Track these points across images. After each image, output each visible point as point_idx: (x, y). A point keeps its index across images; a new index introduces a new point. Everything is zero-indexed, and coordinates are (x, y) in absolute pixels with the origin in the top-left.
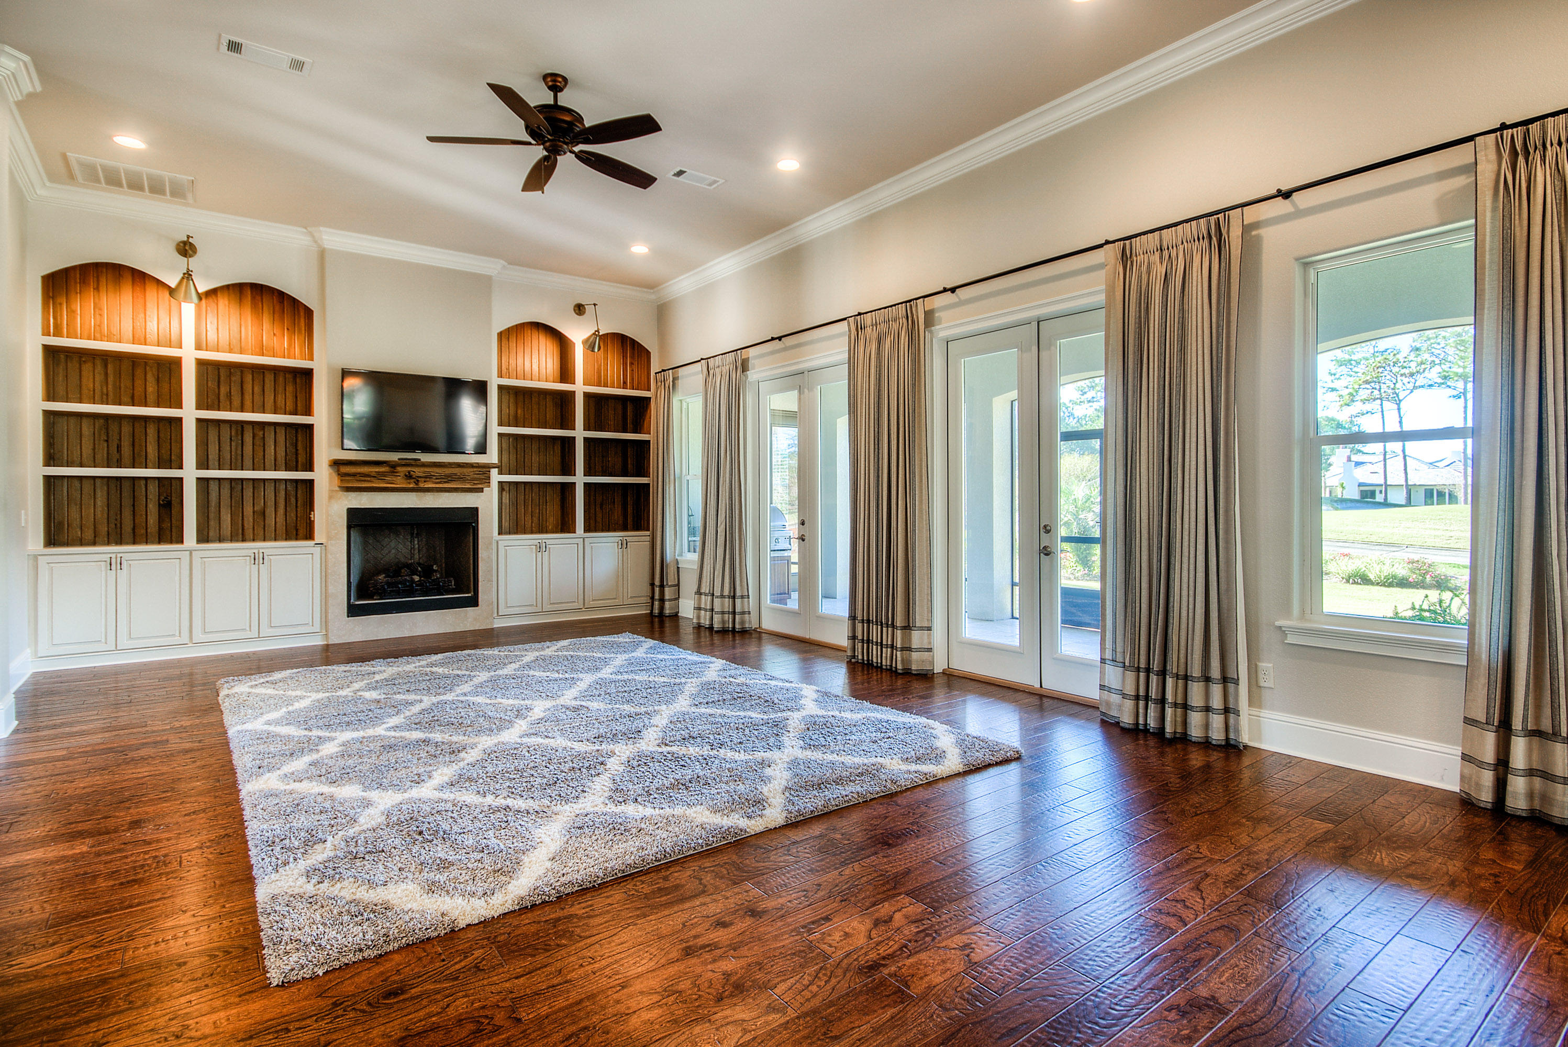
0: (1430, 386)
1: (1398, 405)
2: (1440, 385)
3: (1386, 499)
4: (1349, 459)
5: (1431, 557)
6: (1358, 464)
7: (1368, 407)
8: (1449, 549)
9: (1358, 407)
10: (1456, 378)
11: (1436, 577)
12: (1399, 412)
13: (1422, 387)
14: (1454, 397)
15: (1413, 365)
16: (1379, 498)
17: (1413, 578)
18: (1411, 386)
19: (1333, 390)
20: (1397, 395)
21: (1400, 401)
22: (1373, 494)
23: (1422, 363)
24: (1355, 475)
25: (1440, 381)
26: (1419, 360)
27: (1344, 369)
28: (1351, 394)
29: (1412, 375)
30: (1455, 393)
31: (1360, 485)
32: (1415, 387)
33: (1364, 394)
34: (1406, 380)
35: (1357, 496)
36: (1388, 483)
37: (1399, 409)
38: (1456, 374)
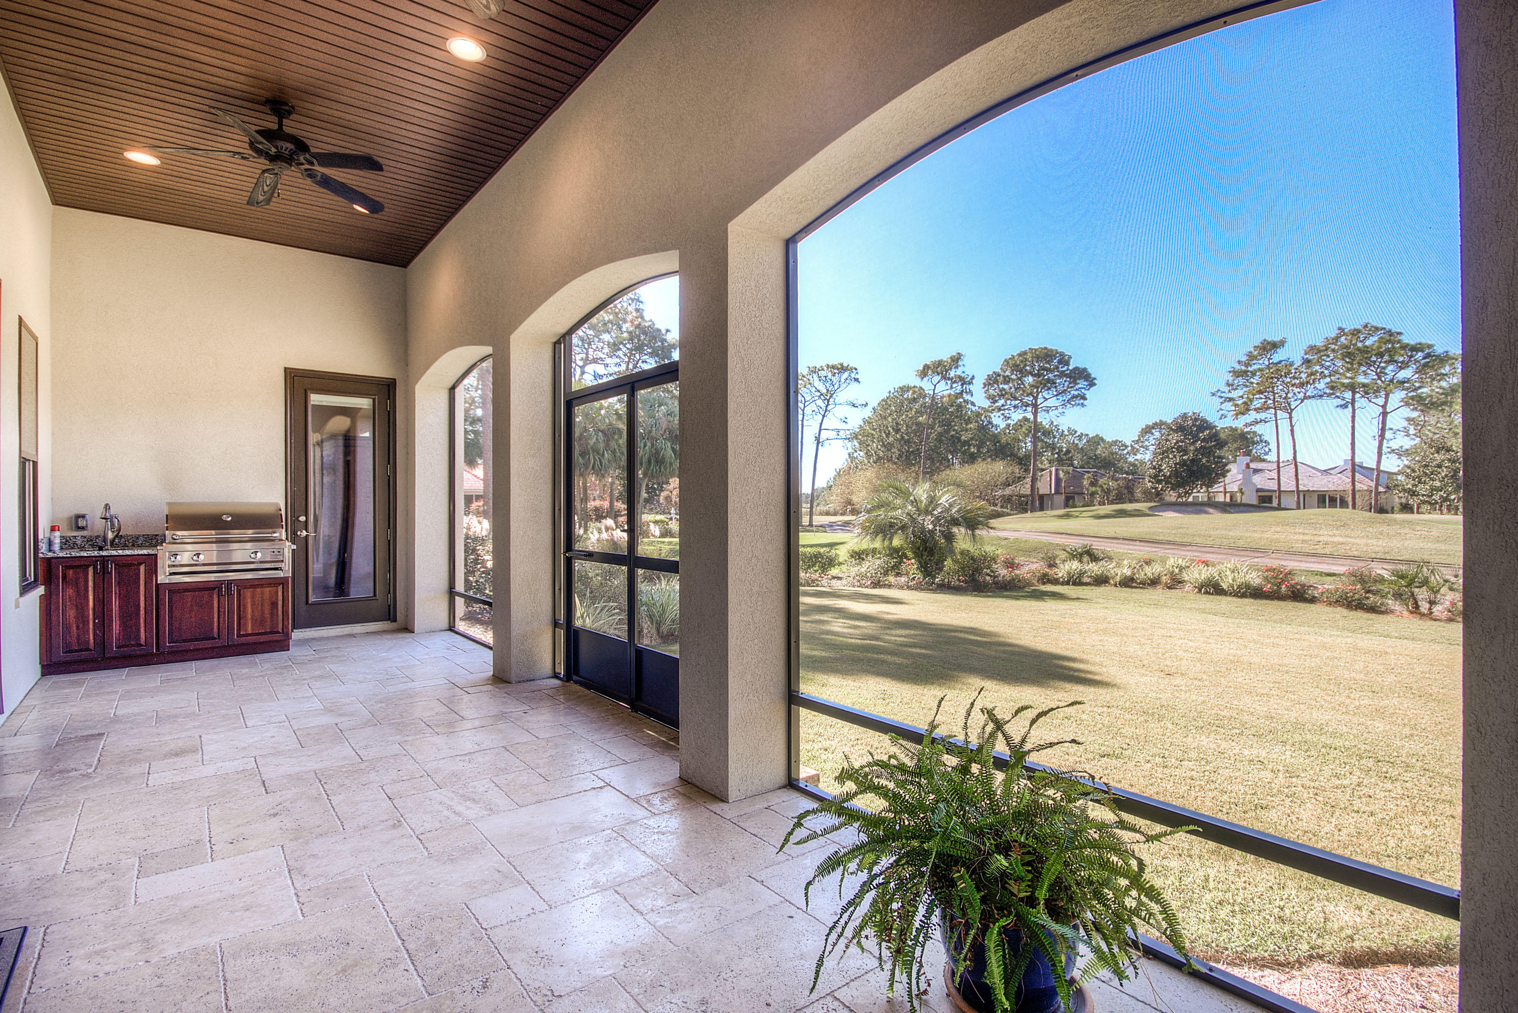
0: (1321, 396)
1: (1290, 414)
2: (1329, 395)
3: (1279, 504)
4: (1248, 466)
5: (1291, 564)
6: (1256, 471)
7: (1262, 416)
8: (1314, 555)
9: (1252, 416)
10: (1342, 389)
11: (1293, 586)
12: (1291, 422)
13: (1313, 397)
14: (1341, 406)
15: (1303, 376)
16: (1275, 503)
17: (1268, 587)
18: (1302, 395)
19: (1231, 399)
20: (1289, 405)
21: (1292, 410)
22: (1269, 499)
23: (1312, 374)
24: (1254, 481)
25: (1328, 391)
26: (1309, 371)
27: (1241, 380)
28: (1245, 403)
29: (1302, 385)
30: (1343, 402)
31: (1258, 490)
32: (1305, 398)
33: (1257, 403)
34: (1296, 390)
35: (1255, 502)
36: (1282, 489)
37: (1291, 418)
38: (1343, 384)
